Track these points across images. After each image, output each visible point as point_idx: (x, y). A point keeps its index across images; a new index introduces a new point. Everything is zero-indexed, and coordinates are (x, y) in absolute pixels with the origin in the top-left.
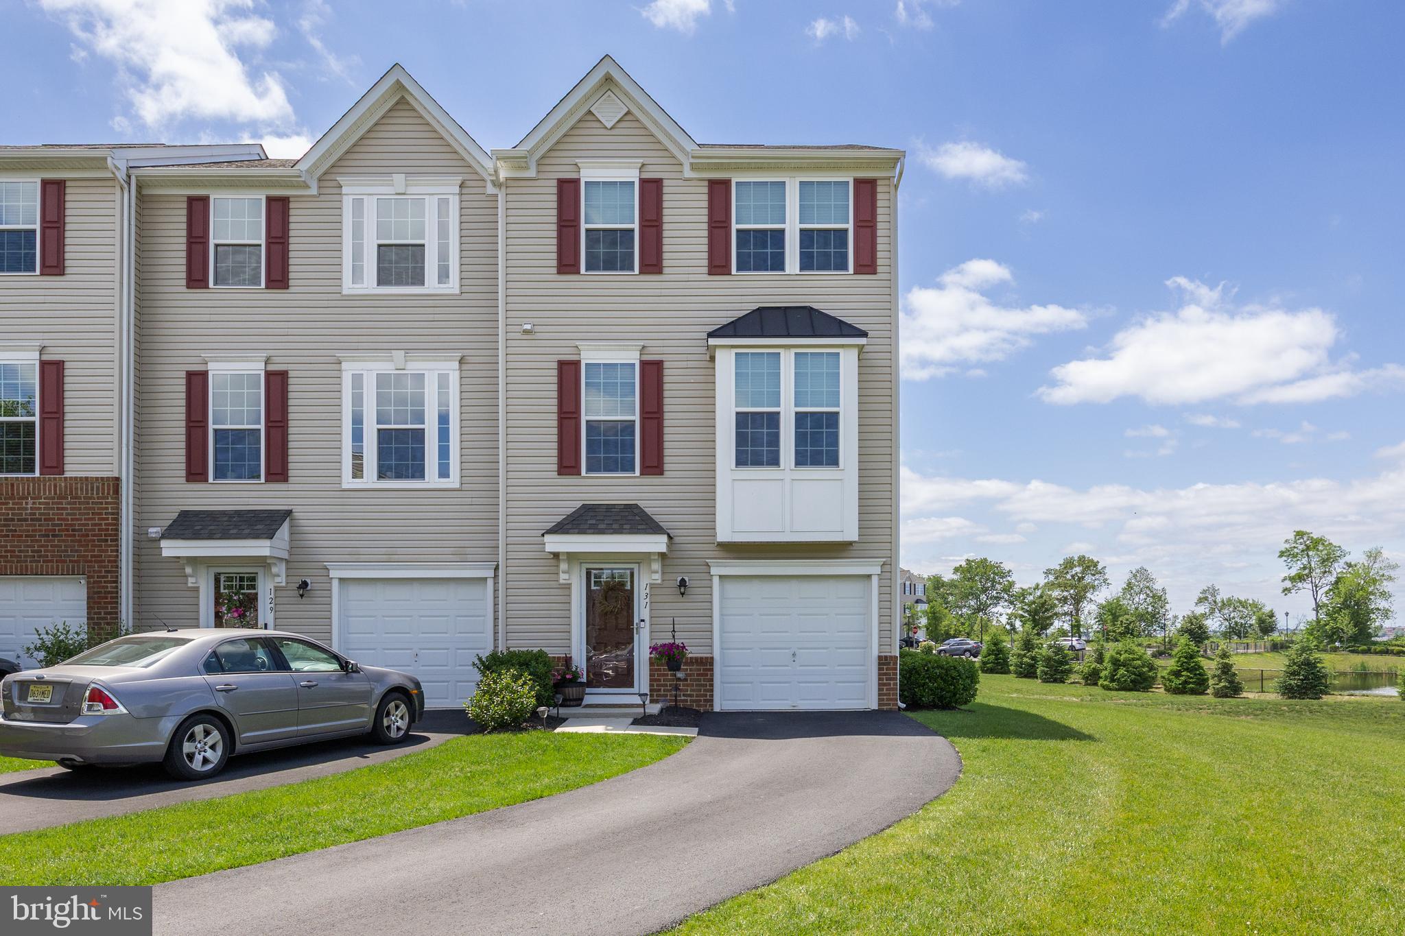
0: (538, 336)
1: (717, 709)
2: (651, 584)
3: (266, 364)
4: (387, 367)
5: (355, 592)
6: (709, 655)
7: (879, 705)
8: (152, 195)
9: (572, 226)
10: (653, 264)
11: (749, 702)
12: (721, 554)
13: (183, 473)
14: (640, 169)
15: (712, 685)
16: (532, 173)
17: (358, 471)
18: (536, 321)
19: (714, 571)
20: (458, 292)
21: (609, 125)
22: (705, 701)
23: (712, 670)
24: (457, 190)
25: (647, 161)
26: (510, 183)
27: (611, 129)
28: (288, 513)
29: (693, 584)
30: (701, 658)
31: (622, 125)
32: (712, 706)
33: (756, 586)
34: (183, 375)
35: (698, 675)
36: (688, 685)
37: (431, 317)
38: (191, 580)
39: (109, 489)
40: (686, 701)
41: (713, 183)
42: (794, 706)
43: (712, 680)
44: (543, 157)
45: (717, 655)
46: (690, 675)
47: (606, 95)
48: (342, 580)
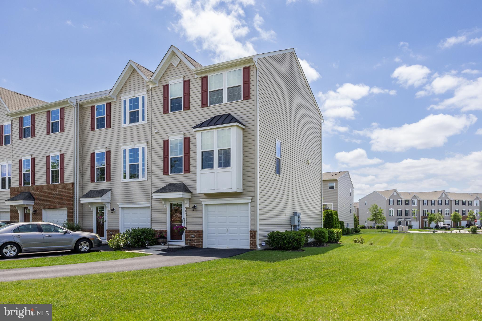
0: (159, 133)
1: (204, 247)
2: (187, 207)
3: (106, 149)
4: (131, 147)
5: (126, 211)
6: (202, 230)
7: (250, 247)
8: (85, 107)
9: (166, 99)
10: (187, 107)
11: (214, 245)
12: (206, 197)
13: (90, 180)
14: (184, 78)
15: (202, 240)
16: (157, 85)
17: (125, 178)
18: (158, 129)
19: (203, 203)
20: (146, 123)
21: (176, 66)
22: (200, 244)
23: (202, 235)
24: (146, 93)
25: (185, 75)
26: (153, 89)
27: (177, 67)
28: (111, 189)
29: (198, 207)
30: (199, 231)
31: (179, 65)
32: (202, 246)
33: (217, 207)
34: (90, 154)
35: (198, 236)
36: (195, 239)
37: (140, 131)
38: (91, 209)
39: (71, 186)
40: (195, 244)
41: (203, 78)
42: (228, 247)
43: (202, 238)
44: (160, 80)
45: (204, 230)
46: (196, 236)
47: (175, 57)
48: (122, 208)
